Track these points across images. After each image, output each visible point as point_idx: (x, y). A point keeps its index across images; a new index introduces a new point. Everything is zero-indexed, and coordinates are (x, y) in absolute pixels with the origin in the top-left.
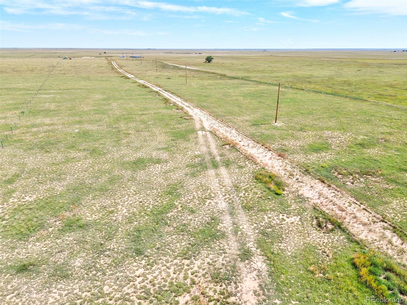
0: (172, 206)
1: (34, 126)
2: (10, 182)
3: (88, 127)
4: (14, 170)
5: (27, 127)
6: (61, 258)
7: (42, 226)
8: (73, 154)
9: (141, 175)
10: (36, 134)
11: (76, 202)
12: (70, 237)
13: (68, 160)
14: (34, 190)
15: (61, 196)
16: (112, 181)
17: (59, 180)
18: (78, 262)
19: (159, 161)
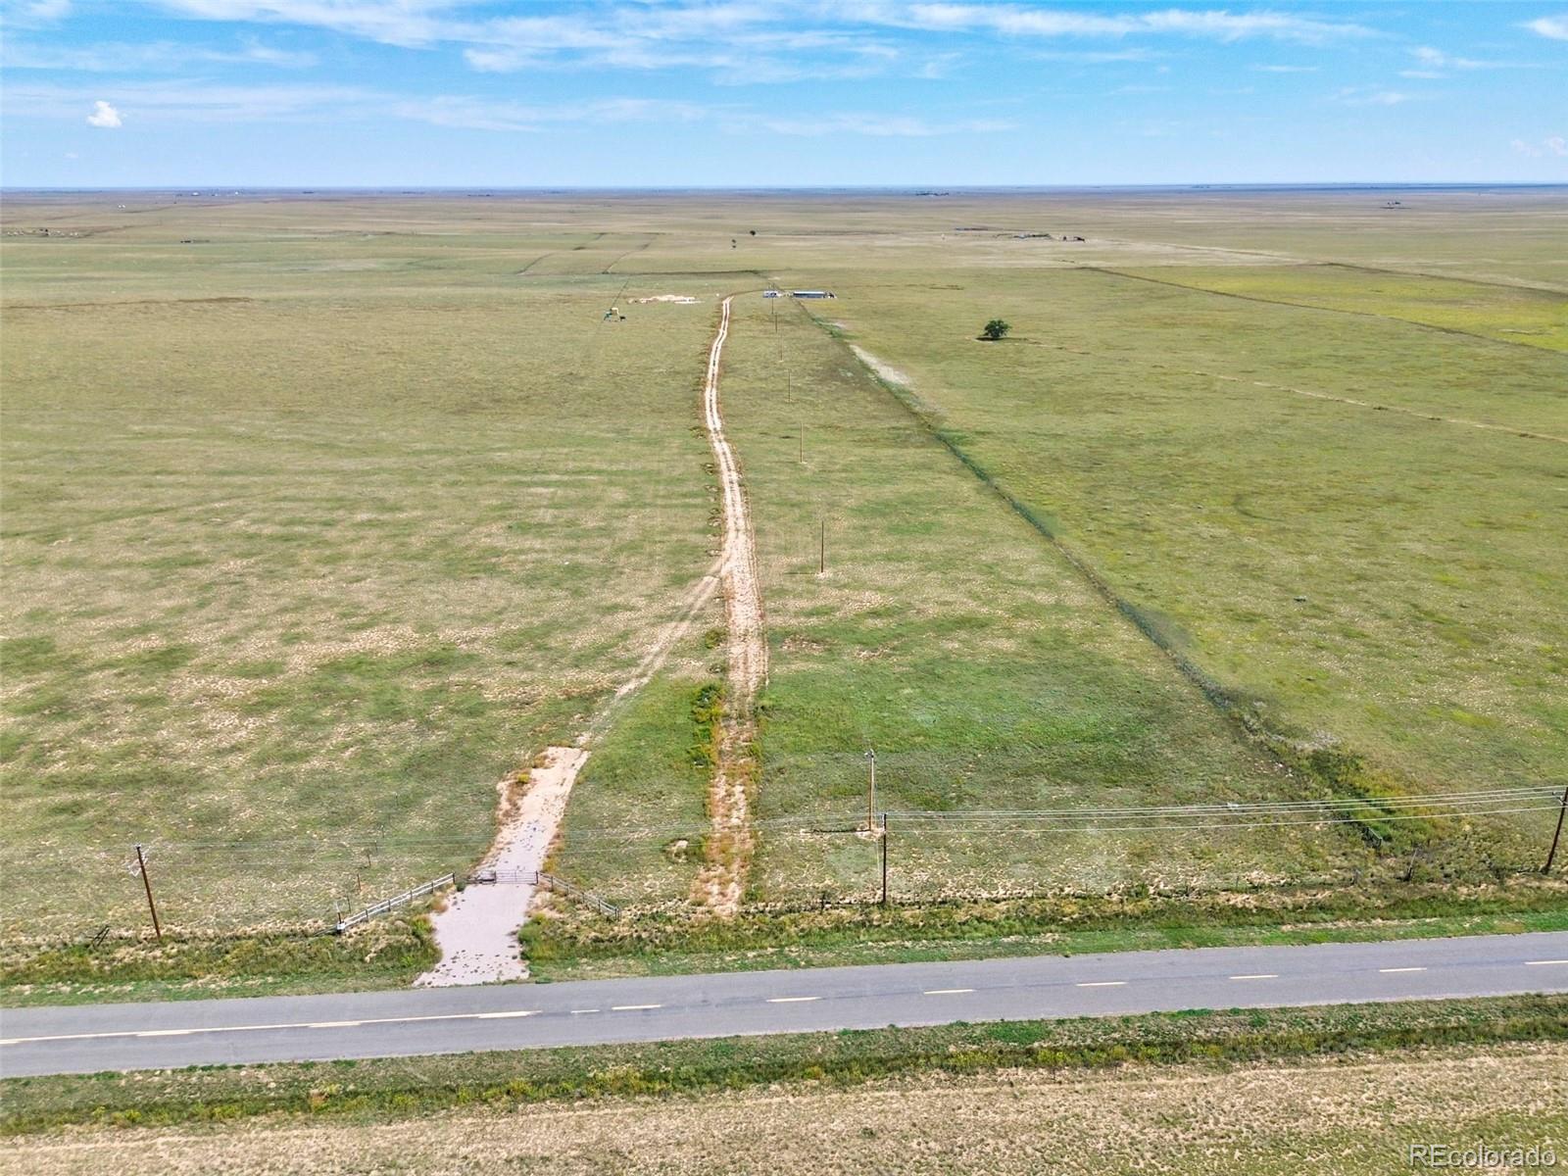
0: (616, 645)
1: (522, 552)
2: (500, 613)
3: (581, 558)
4: (502, 603)
5: (515, 552)
6: (530, 662)
7: (521, 645)
8: (556, 592)
9: (608, 619)
10: (523, 563)
11: (547, 634)
12: (537, 654)
13: (549, 599)
14: (518, 622)
15: (537, 628)
16: (580, 622)
17: (538, 616)
18: (540, 665)
19: (632, 609)
